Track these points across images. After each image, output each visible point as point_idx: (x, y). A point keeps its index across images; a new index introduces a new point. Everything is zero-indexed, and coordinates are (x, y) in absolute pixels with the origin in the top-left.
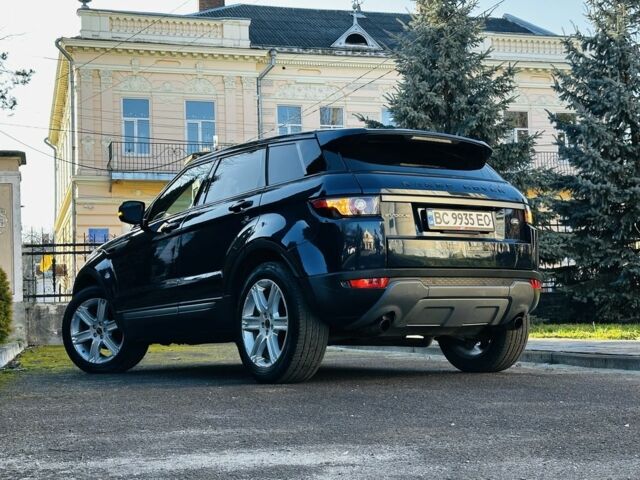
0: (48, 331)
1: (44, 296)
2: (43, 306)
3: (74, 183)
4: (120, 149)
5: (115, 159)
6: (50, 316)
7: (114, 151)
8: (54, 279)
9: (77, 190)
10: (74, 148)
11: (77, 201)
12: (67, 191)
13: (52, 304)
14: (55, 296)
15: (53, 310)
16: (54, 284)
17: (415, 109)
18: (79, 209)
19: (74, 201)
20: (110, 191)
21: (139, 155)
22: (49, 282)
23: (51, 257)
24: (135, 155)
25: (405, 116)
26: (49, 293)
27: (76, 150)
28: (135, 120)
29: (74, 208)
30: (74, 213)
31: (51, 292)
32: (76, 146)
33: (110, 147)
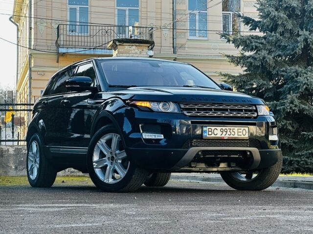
0: (8, 166)
1: (5, 141)
2: (5, 148)
3: (31, 55)
4: (66, 30)
5: (62, 37)
6: (10, 156)
7: (61, 32)
8: (13, 129)
9: (33, 61)
10: (31, 28)
11: (32, 69)
12: (26, 60)
13: (11, 146)
14: (13, 141)
15: (11, 151)
16: (13, 133)
17: (277, 10)
18: (34, 75)
19: (30, 69)
20: (58, 62)
21: (80, 35)
22: (9, 131)
23: (11, 113)
24: (77, 34)
25: (268, 15)
26: (9, 139)
27: (33, 30)
28: (78, 7)
29: (30, 75)
30: (30, 78)
31: (11, 138)
32: (33, 27)
33: (58, 28)
